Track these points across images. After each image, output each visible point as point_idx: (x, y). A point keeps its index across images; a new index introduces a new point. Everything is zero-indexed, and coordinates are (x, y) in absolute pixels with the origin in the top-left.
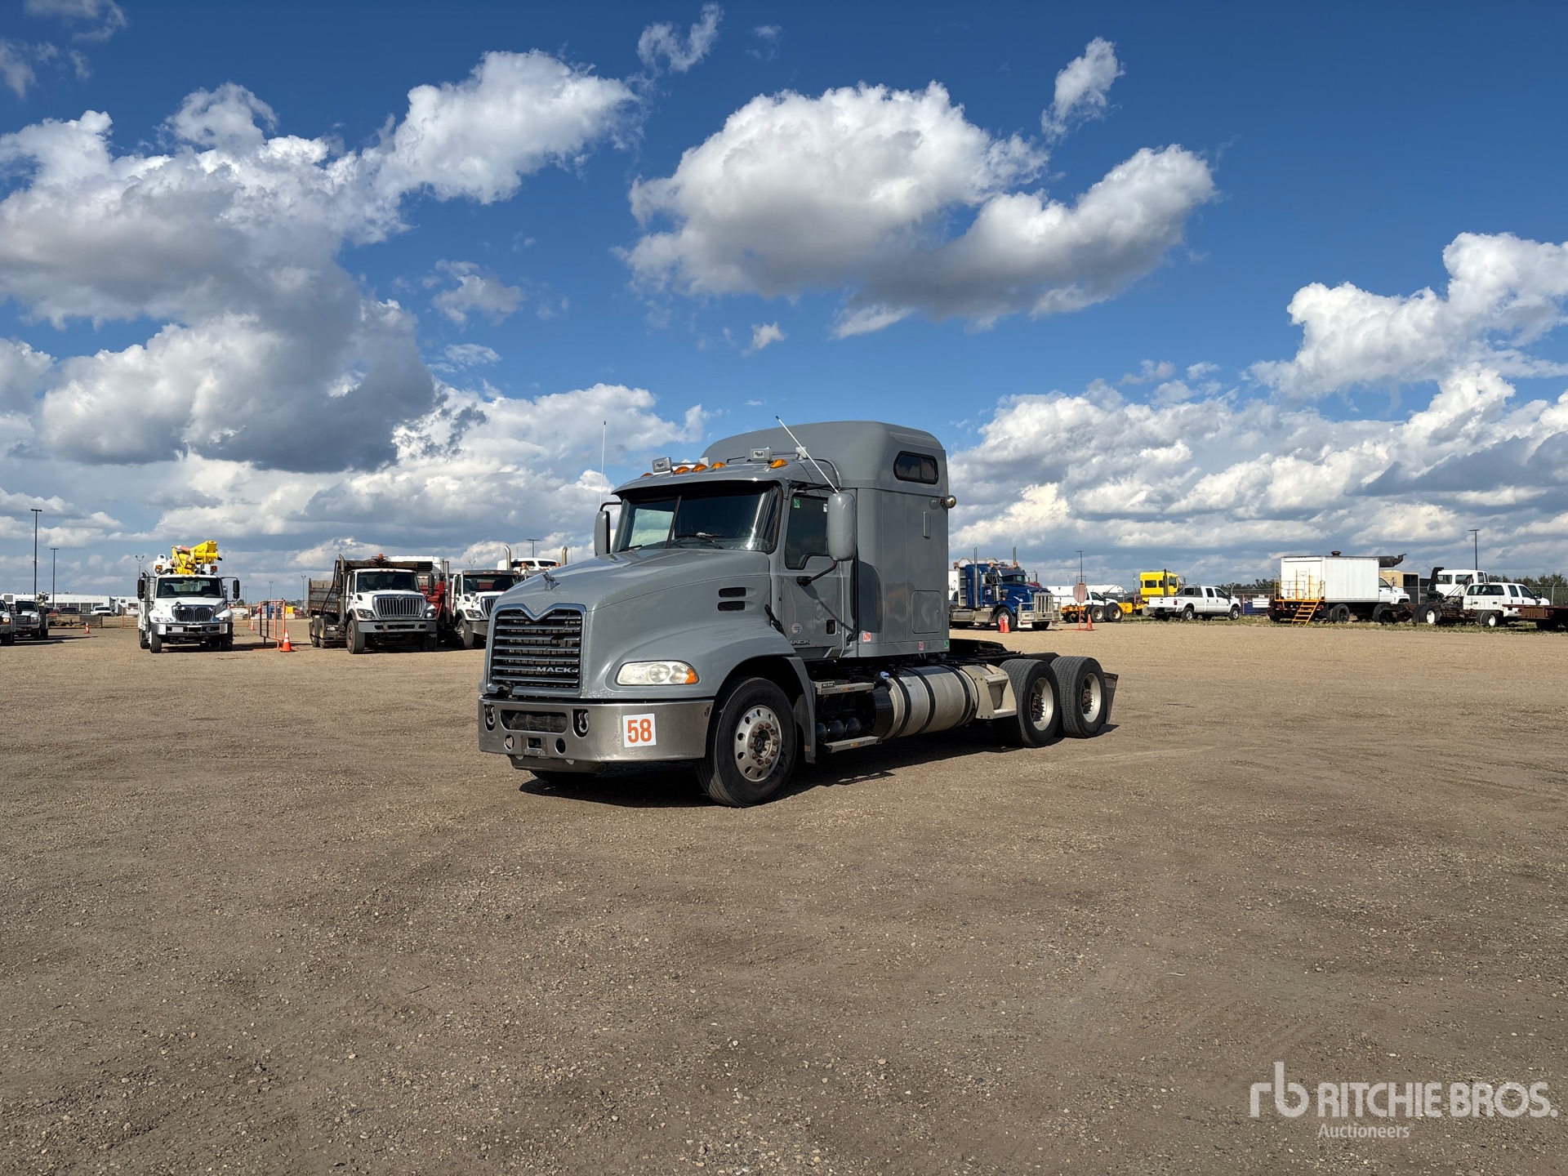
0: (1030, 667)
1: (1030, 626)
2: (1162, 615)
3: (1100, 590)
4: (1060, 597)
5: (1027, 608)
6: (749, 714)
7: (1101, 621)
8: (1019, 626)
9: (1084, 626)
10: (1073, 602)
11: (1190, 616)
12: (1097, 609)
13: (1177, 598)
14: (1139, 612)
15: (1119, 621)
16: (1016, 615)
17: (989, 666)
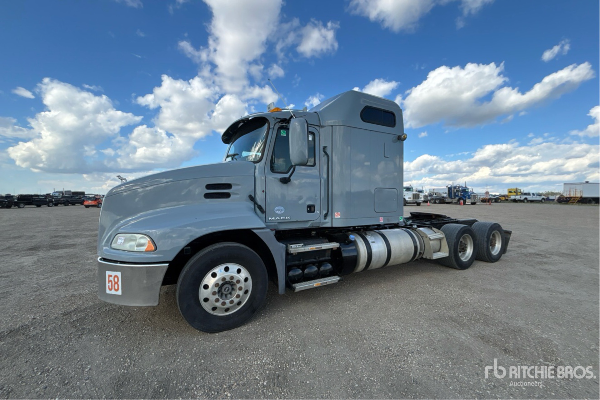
0: (459, 229)
1: (470, 203)
2: (515, 201)
3: (493, 194)
4: (480, 195)
5: (469, 198)
6: (216, 270)
7: (494, 202)
8: (467, 203)
9: (488, 204)
10: (484, 197)
11: (526, 201)
12: (493, 199)
13: (521, 196)
14: (507, 200)
15: (500, 202)
16: (465, 201)
17: (434, 229)
